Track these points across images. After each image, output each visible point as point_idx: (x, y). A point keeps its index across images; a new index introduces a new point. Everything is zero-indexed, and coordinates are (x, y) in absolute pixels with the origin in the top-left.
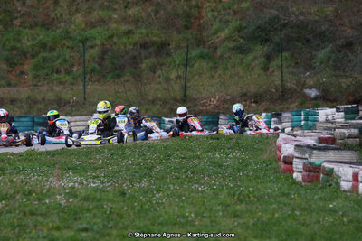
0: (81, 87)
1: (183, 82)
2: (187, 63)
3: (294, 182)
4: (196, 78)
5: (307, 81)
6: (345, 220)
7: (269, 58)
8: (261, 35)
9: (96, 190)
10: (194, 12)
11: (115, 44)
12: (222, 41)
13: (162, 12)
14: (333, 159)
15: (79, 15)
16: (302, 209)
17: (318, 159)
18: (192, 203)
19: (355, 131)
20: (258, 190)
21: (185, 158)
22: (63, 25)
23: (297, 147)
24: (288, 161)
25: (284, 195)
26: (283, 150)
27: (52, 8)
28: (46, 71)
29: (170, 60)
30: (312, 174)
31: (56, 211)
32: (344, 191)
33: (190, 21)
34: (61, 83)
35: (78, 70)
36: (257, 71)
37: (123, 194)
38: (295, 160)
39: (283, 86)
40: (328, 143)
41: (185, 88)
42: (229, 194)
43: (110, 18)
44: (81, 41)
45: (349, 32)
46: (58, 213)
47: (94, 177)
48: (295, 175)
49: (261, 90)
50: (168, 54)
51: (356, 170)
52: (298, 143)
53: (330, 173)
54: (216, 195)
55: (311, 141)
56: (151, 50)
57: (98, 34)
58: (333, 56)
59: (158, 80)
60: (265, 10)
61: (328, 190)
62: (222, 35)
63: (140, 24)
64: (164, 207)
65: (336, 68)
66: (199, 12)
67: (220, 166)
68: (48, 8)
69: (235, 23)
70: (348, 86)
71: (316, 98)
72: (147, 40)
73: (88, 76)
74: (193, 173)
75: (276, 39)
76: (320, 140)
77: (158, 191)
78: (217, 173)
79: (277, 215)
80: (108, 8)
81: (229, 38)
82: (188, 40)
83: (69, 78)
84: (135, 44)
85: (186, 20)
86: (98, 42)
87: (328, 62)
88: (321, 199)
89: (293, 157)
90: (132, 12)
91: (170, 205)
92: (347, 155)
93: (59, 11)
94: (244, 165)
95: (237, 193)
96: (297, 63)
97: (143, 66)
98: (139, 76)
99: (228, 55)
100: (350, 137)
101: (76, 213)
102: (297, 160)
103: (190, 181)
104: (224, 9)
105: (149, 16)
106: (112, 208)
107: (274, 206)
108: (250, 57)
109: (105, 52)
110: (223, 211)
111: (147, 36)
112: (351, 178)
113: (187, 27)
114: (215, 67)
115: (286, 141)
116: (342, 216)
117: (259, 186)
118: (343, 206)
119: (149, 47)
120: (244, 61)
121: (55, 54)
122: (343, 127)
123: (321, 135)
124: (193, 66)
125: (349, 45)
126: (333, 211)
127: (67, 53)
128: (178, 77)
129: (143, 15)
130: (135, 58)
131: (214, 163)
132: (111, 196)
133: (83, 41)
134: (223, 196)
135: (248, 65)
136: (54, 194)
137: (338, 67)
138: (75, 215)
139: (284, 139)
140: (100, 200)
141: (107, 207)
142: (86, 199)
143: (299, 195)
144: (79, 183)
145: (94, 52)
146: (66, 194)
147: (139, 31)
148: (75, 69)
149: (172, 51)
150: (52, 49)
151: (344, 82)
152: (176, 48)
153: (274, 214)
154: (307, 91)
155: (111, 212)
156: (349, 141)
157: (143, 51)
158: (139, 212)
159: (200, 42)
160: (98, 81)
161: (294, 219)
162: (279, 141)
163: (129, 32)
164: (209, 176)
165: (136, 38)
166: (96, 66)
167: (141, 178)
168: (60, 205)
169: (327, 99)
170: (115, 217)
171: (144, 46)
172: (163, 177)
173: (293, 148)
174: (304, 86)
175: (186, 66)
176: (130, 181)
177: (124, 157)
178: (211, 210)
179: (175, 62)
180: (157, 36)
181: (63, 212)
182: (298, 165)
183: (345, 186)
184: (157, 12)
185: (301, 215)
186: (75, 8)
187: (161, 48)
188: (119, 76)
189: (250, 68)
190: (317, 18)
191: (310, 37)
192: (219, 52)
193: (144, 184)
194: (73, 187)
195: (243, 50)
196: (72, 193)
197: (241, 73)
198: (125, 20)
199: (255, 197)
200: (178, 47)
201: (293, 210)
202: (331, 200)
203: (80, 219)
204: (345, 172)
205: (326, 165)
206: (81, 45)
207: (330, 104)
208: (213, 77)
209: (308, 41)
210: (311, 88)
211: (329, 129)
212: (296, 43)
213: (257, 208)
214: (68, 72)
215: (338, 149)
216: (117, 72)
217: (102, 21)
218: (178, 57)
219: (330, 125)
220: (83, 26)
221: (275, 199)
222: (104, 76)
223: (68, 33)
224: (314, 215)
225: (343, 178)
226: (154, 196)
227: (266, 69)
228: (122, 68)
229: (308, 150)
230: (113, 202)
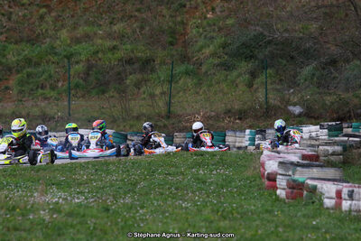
0: (66, 103)
1: (167, 98)
2: (172, 79)
3: (278, 199)
4: (181, 94)
5: (292, 98)
6: (328, 236)
7: (253, 75)
8: (246, 51)
9: (79, 205)
10: (179, 28)
11: (100, 59)
12: (207, 58)
13: (147, 28)
14: (317, 176)
15: (64, 31)
16: (285, 226)
17: (301, 176)
18: (175, 220)
19: (338, 149)
20: (242, 206)
21: (169, 174)
22: (48, 40)
23: (281, 164)
24: (272, 178)
25: (267, 211)
26: (267, 166)
27: (37, 23)
28: (31, 86)
29: (155, 76)
30: (295, 191)
31: (39, 227)
32: (328, 208)
33: (176, 37)
34: (46, 99)
35: (63, 85)
36: (242, 87)
37: (107, 210)
38: (278, 177)
39: (267, 102)
40: (311, 160)
41: (169, 104)
42: (213, 211)
43: (95, 34)
44: (65, 56)
45: (334, 50)
46: (41, 229)
47: (78, 193)
48: (278, 192)
49: (245, 107)
50: (153, 70)
51: (340, 187)
52: (281, 160)
53: (313, 190)
54: (200, 211)
55: (295, 158)
56: (136, 66)
57: (84, 50)
58: (318, 73)
59: (143, 96)
60: (250, 27)
61: (311, 207)
62: (207, 51)
63: (126, 40)
64: (148, 224)
65: (319, 85)
66: (184, 29)
67: (204, 182)
68: (34, 23)
69: (219, 40)
70: (332, 103)
71: (300, 115)
72: (132, 55)
73: (73, 92)
74: (177, 189)
75: (261, 56)
76: (304, 157)
77: (142, 207)
78: (201, 189)
79: (260, 232)
80: (93, 24)
81: (214, 55)
82: (172, 56)
83: (53, 94)
84: (120, 60)
85: (171, 37)
86: (83, 57)
87: (312, 79)
88: (304, 216)
89: (277, 174)
90: (117, 27)
91: (154, 221)
92: (331, 172)
93: (44, 26)
94: (228, 182)
95: (221, 209)
96: (281, 80)
97: (128, 82)
98: (124, 92)
99: (212, 71)
100: (334, 154)
101: (60, 229)
102: (281, 177)
103: (174, 197)
104: (209, 25)
105: (134, 32)
106: (95, 224)
107: (257, 222)
108: (235, 73)
109: (90, 67)
110: (207, 228)
111: (133, 52)
112: (334, 195)
113: (171, 44)
114: (199, 84)
115: (270, 158)
116: (326, 232)
117: (243, 203)
118: (326, 223)
119: (133, 63)
120: (229, 77)
121: (40, 69)
122: (326, 144)
123: (305, 152)
124: (177, 82)
125: (333, 62)
126: (316, 228)
127: (52, 69)
128: (163, 93)
129: (129, 31)
130: (119, 74)
131: (198, 179)
132: (95, 211)
133: (69, 57)
134: (206, 212)
135: (233, 82)
136: (38, 210)
137: (322, 84)
138: (59, 230)
139: (268, 156)
140: (84, 216)
141: (91, 222)
142: (70, 214)
143: (282, 211)
144: (64, 199)
145: (80, 67)
146: (50, 209)
147: (124, 47)
148: (60, 84)
149: (157, 67)
150: (38, 64)
151: (328, 99)
152: (160, 64)
153: (257, 231)
154: (291, 108)
155: (94, 228)
156: (332, 158)
157: (128, 67)
158: (122, 228)
159: (185, 58)
160: (83, 96)
161: (277, 236)
162: (263, 158)
163: (114, 48)
164: (193, 192)
165: (119, 54)
166: (81, 81)
167: (125, 193)
168: (44, 220)
169: (311, 116)
170: (98, 232)
171: (130, 62)
172: (147, 194)
173: (277, 164)
174: (288, 103)
175: (170, 82)
176: (114, 197)
177: (108, 173)
178: (195, 226)
179: (159, 78)
180: (142, 52)
181: (47, 227)
182: (282, 182)
183: (328, 203)
184: (142, 28)
185: (284, 232)
186: (60, 23)
187: (147, 64)
188: (103, 92)
189: (234, 84)
190: (301, 35)
191: (294, 54)
192: (204, 69)
193: (128, 200)
194: (57, 203)
195: (227, 67)
196: (56, 209)
197: (226, 90)
198: (110, 36)
199: (238, 213)
200: (163, 63)
201: (277, 227)
202: (314, 217)
203: (64, 234)
204: (329, 189)
205: (310, 182)
206: (66, 60)
207: (313, 121)
208: (197, 93)
209: (292, 58)
210: (295, 105)
211: (313, 146)
212: (280, 60)
213: (241, 225)
214: (53, 88)
215: (321, 166)
216: (102, 88)
217: (87, 37)
218: (163, 73)
219: (313, 142)
220: (69, 42)
221: (259, 216)
222: (89, 92)
223: (53, 48)
224: (297, 231)
225: (327, 195)
226: (137, 211)
227: (250, 85)
228: (107, 84)
229: (292, 167)
230: (97, 218)
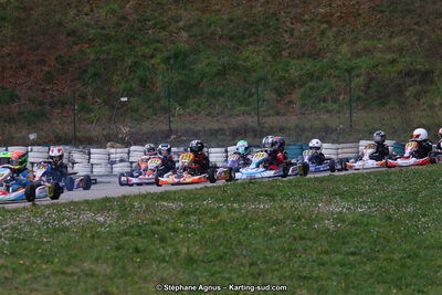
0: (348, 116)
9: (363, 215)
11: (380, 72)
13: (426, 41)
15: (345, 45)
22: (329, 55)
27: (318, 39)
28: (313, 100)
29: (434, 87)
31: (324, 236)
34: (328, 111)
35: (344, 98)
37: (390, 219)
43: (375, 48)
44: (347, 70)
46: (327, 238)
47: (361, 203)
50: (432, 82)
56: (415, 78)
57: (364, 63)
59: (423, 107)
63: (404, 52)
64: (430, 232)
68: (315, 39)
72: (411, 67)
73: (354, 105)
77: (424, 216)
80: (373, 38)
83: (335, 106)
84: (400, 72)
86: (363, 71)
90: (396, 41)
91: (436, 229)
93: (325, 41)
97: (408, 93)
98: (404, 103)
105: (413, 44)
106: (378, 232)
109: (371, 80)
111: (412, 64)
119: (413, 75)
121: (322, 83)
127: (333, 82)
129: (407, 44)
130: (399, 86)
132: (378, 220)
133: (349, 71)
136: (322, 219)
138: (344, 239)
140: (367, 225)
141: (374, 231)
142: (353, 223)
144: (347, 209)
145: (360, 81)
146: (334, 219)
147: (403, 60)
148: (341, 97)
149: (436, 78)
150: (319, 78)
152: (440, 75)
155: (377, 236)
157: (408, 80)
158: (405, 236)
160: (364, 108)
163: (393, 61)
165: (399, 67)
166: (362, 94)
167: (407, 202)
168: (329, 229)
170: (382, 241)
171: (409, 74)
172: (428, 202)
176: (396, 206)
177: (390, 182)
180: (421, 64)
181: (332, 236)
184: (420, 41)
186: (341, 38)
187: (426, 76)
188: (384, 104)
193: (410, 209)
194: (341, 212)
196: (340, 219)
198: (389, 49)
203: (348, 243)
206: (347, 74)
214: (335, 101)
216: (383, 99)
217: (367, 51)
220: (349, 56)
222: (369, 104)
223: (334, 62)
226: (420, 220)
228: (387, 96)
230: (380, 226)
